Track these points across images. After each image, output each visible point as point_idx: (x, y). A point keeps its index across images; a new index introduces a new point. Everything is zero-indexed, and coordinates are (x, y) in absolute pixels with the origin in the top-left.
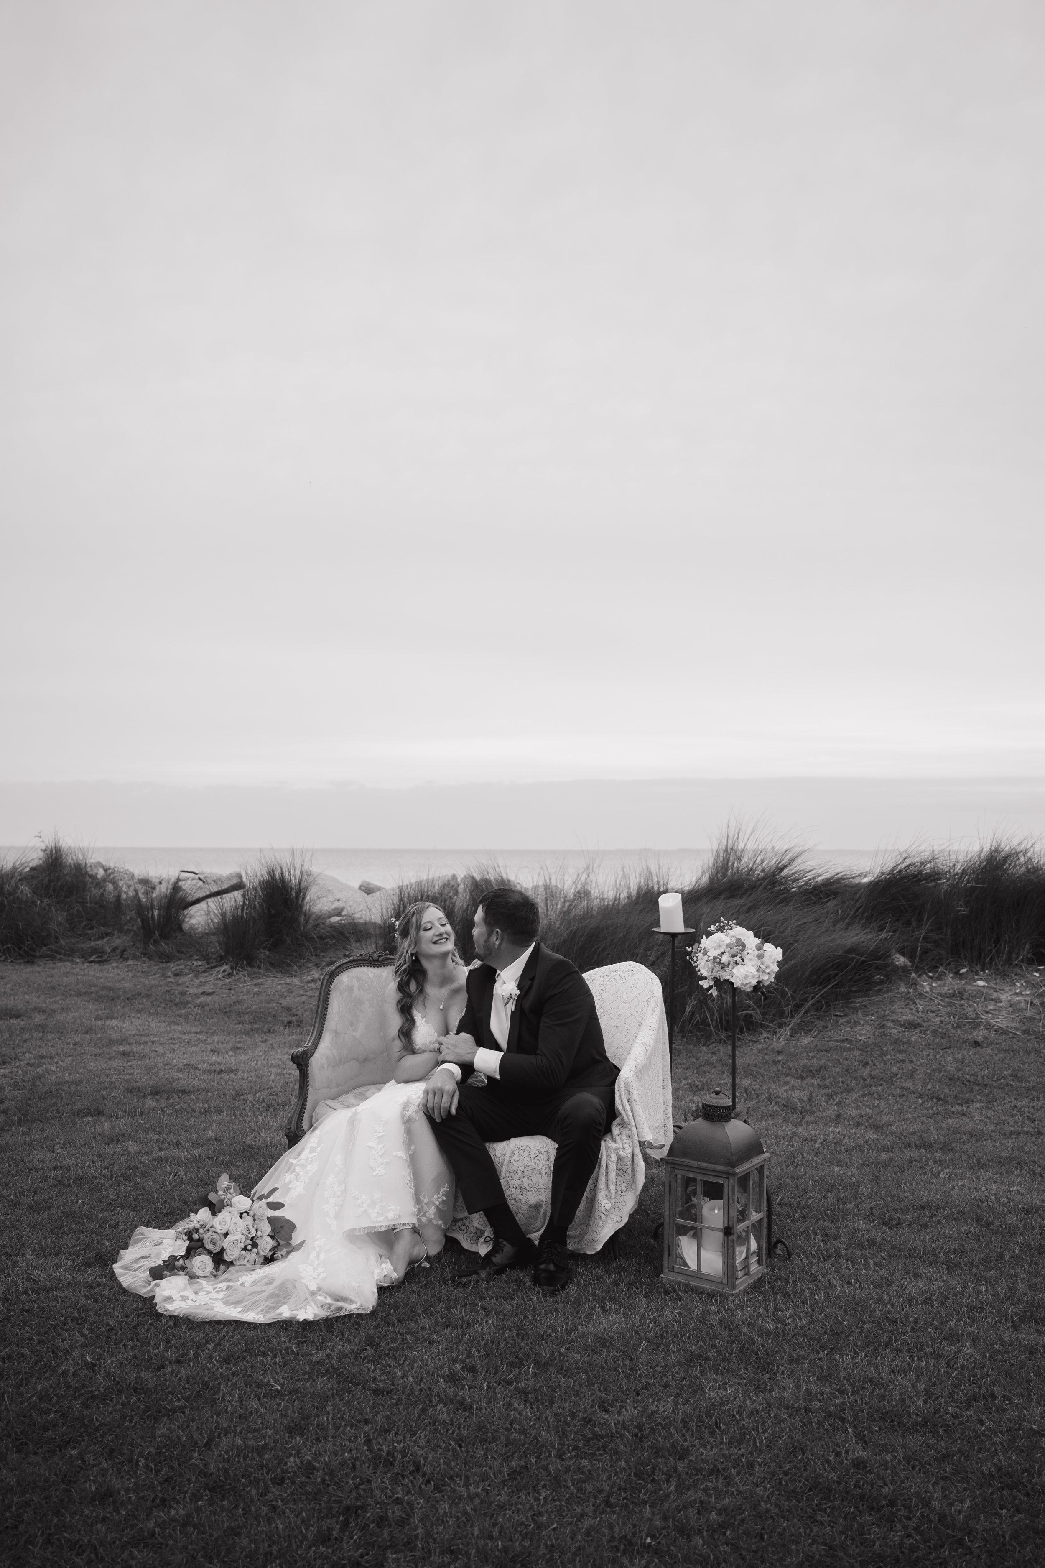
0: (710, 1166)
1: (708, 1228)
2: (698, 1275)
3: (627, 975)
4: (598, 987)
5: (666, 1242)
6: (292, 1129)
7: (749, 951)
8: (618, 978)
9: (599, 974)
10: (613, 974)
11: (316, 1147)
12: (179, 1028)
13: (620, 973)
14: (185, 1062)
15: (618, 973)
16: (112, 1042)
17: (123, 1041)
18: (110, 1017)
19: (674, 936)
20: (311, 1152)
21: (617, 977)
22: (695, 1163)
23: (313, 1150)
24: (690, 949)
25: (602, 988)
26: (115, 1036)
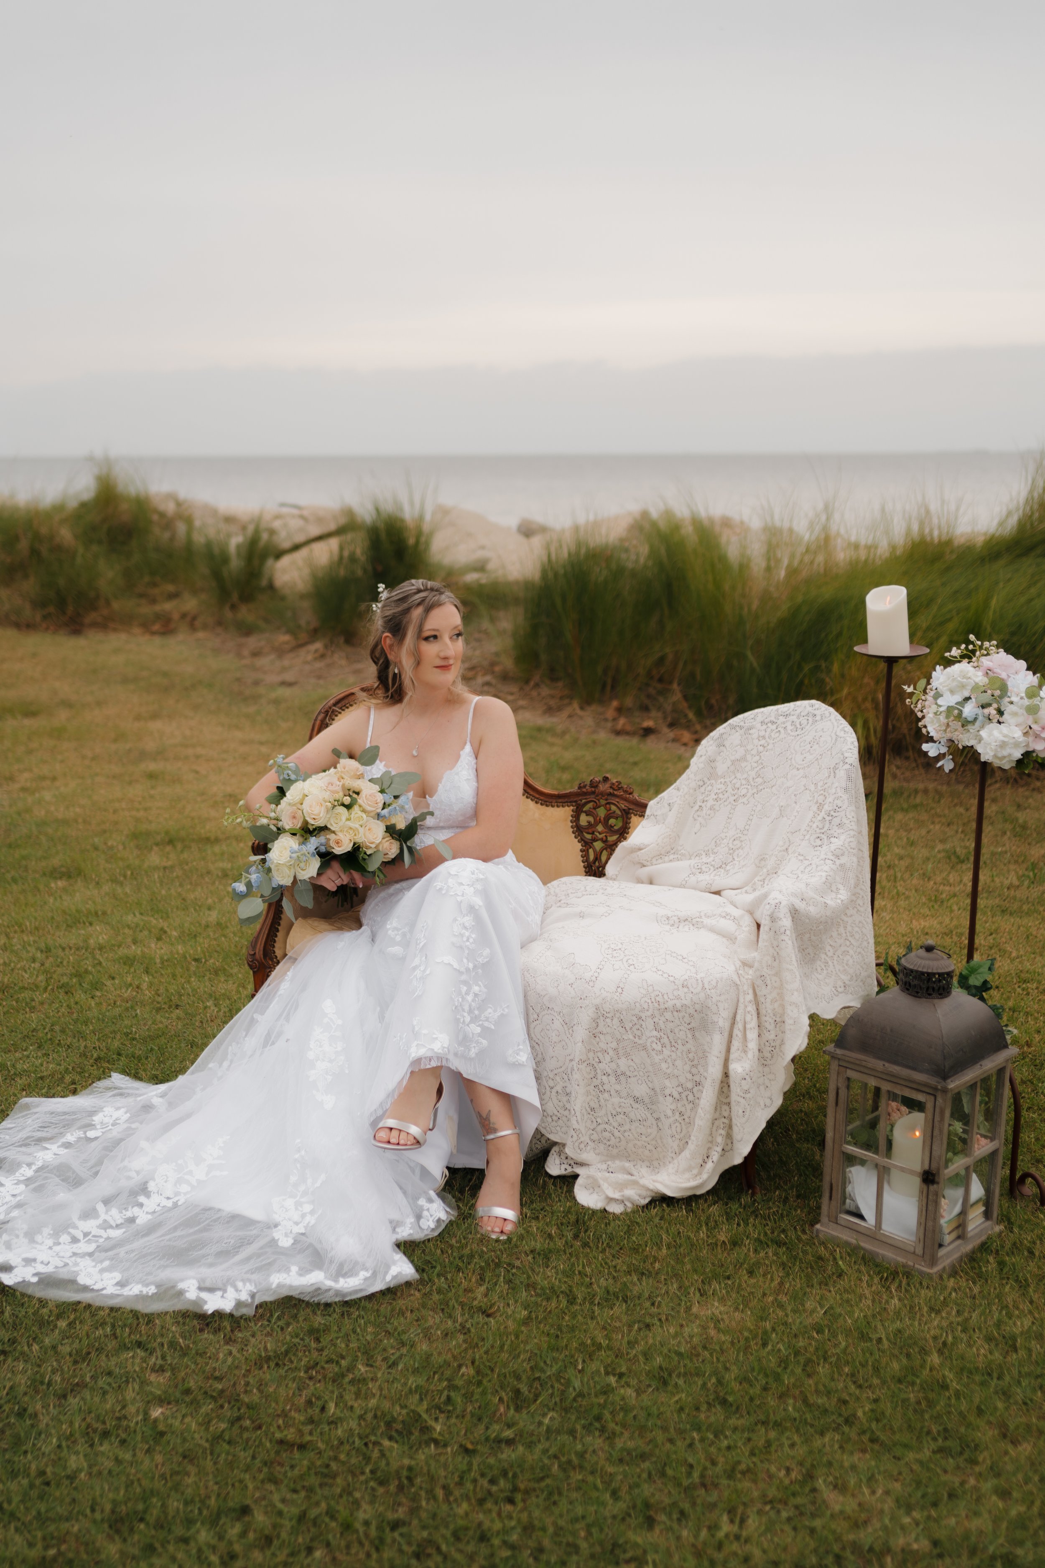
0: (905, 1072)
1: (896, 1167)
2: (875, 1235)
3: (804, 722)
4: (756, 741)
5: (827, 1179)
6: (257, 956)
7: (1014, 699)
8: (789, 727)
9: (760, 718)
10: (782, 719)
12: (239, 735)
13: (794, 718)
14: (229, 790)
15: (791, 718)
16: (143, 755)
17: (159, 754)
18: (155, 716)
19: (891, 661)
21: (788, 725)
22: (879, 1064)
24: (910, 690)
25: (763, 742)
26: (150, 745)
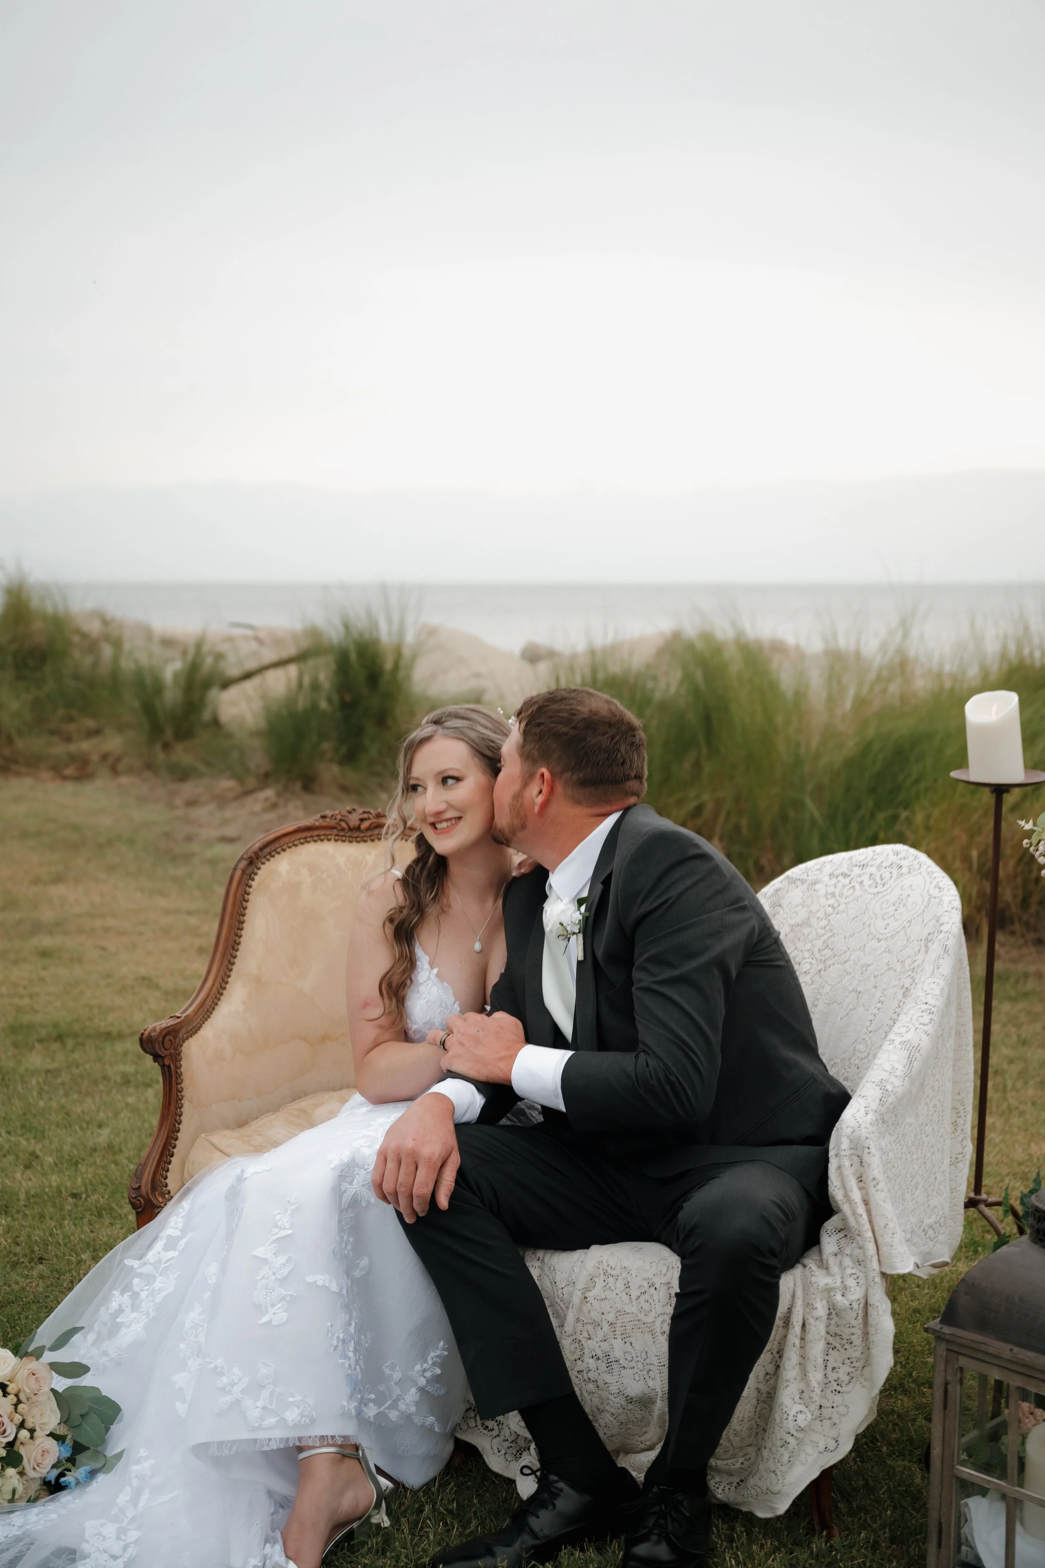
1: (1033, 1499)
3: (887, 875)
4: (823, 900)
6: (143, 1190)
8: (867, 882)
9: (828, 870)
10: (857, 871)
11: (179, 1238)
12: (162, 902)
13: (873, 870)
14: (143, 971)
15: (869, 870)
16: (37, 928)
17: (58, 926)
18: (58, 879)
19: (1000, 790)
20: (166, 1248)
21: (866, 878)
22: (1004, 1349)
23: (171, 1244)
24: (1028, 826)
25: (832, 901)
26: (47, 915)
